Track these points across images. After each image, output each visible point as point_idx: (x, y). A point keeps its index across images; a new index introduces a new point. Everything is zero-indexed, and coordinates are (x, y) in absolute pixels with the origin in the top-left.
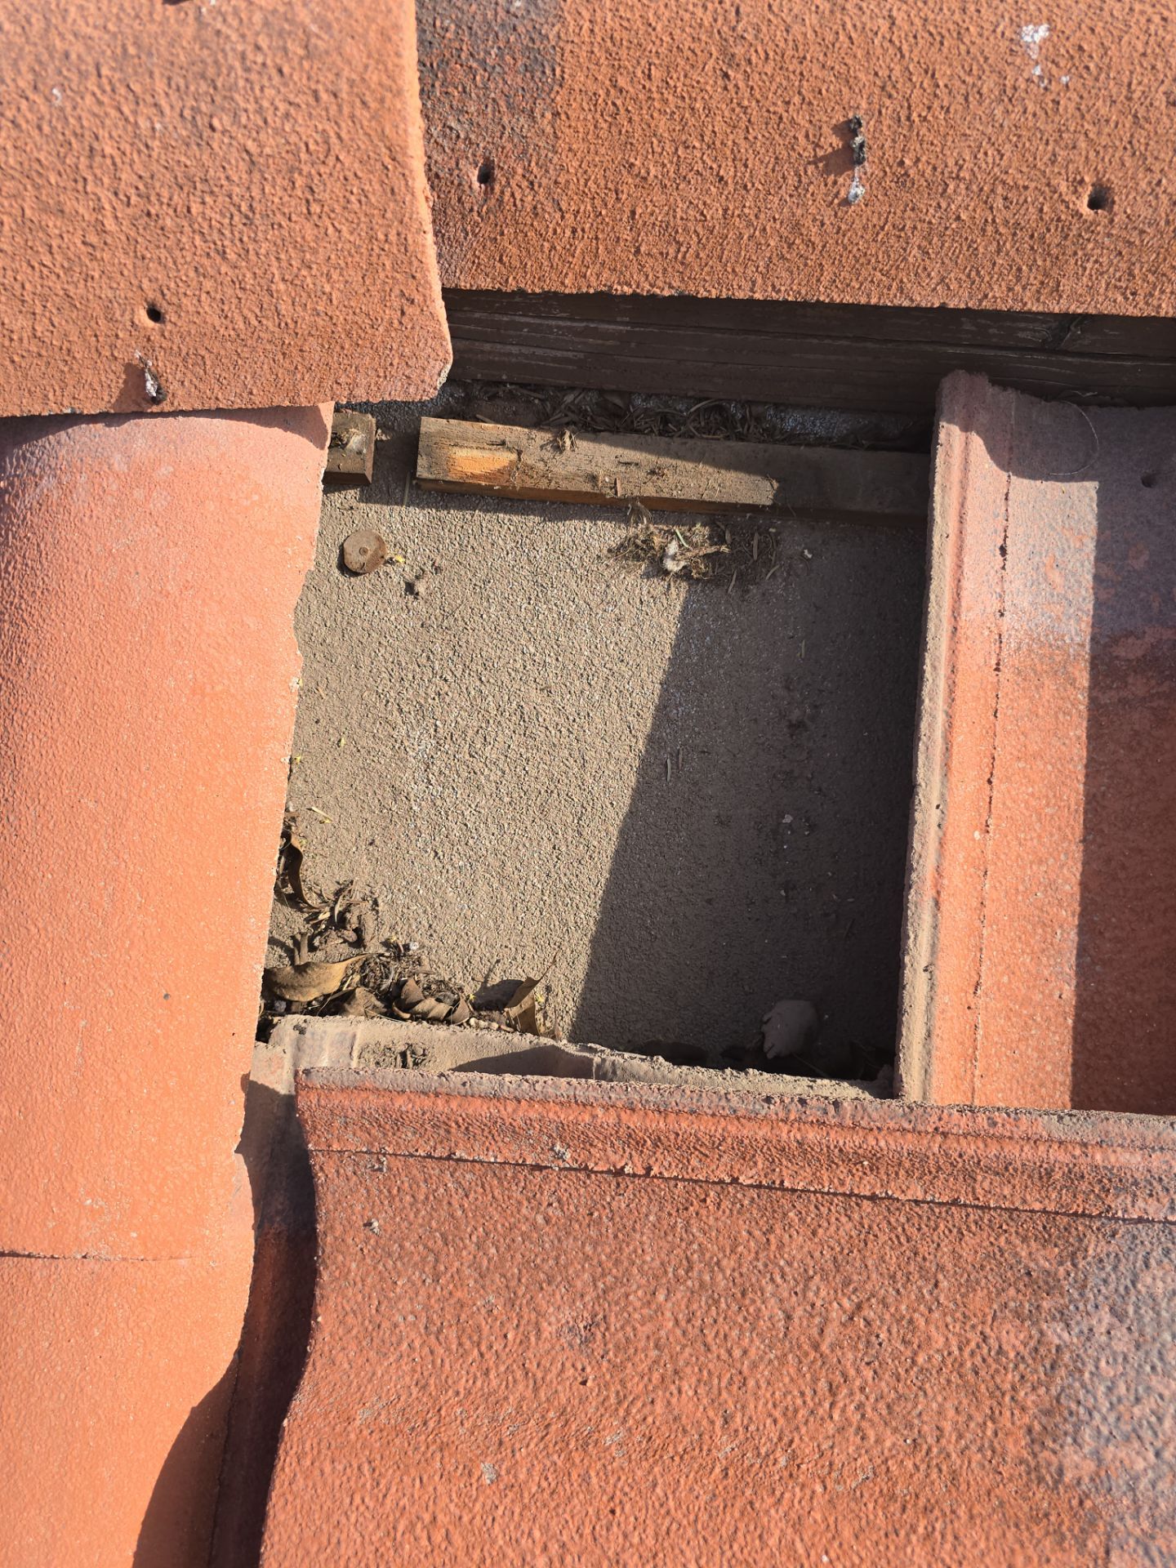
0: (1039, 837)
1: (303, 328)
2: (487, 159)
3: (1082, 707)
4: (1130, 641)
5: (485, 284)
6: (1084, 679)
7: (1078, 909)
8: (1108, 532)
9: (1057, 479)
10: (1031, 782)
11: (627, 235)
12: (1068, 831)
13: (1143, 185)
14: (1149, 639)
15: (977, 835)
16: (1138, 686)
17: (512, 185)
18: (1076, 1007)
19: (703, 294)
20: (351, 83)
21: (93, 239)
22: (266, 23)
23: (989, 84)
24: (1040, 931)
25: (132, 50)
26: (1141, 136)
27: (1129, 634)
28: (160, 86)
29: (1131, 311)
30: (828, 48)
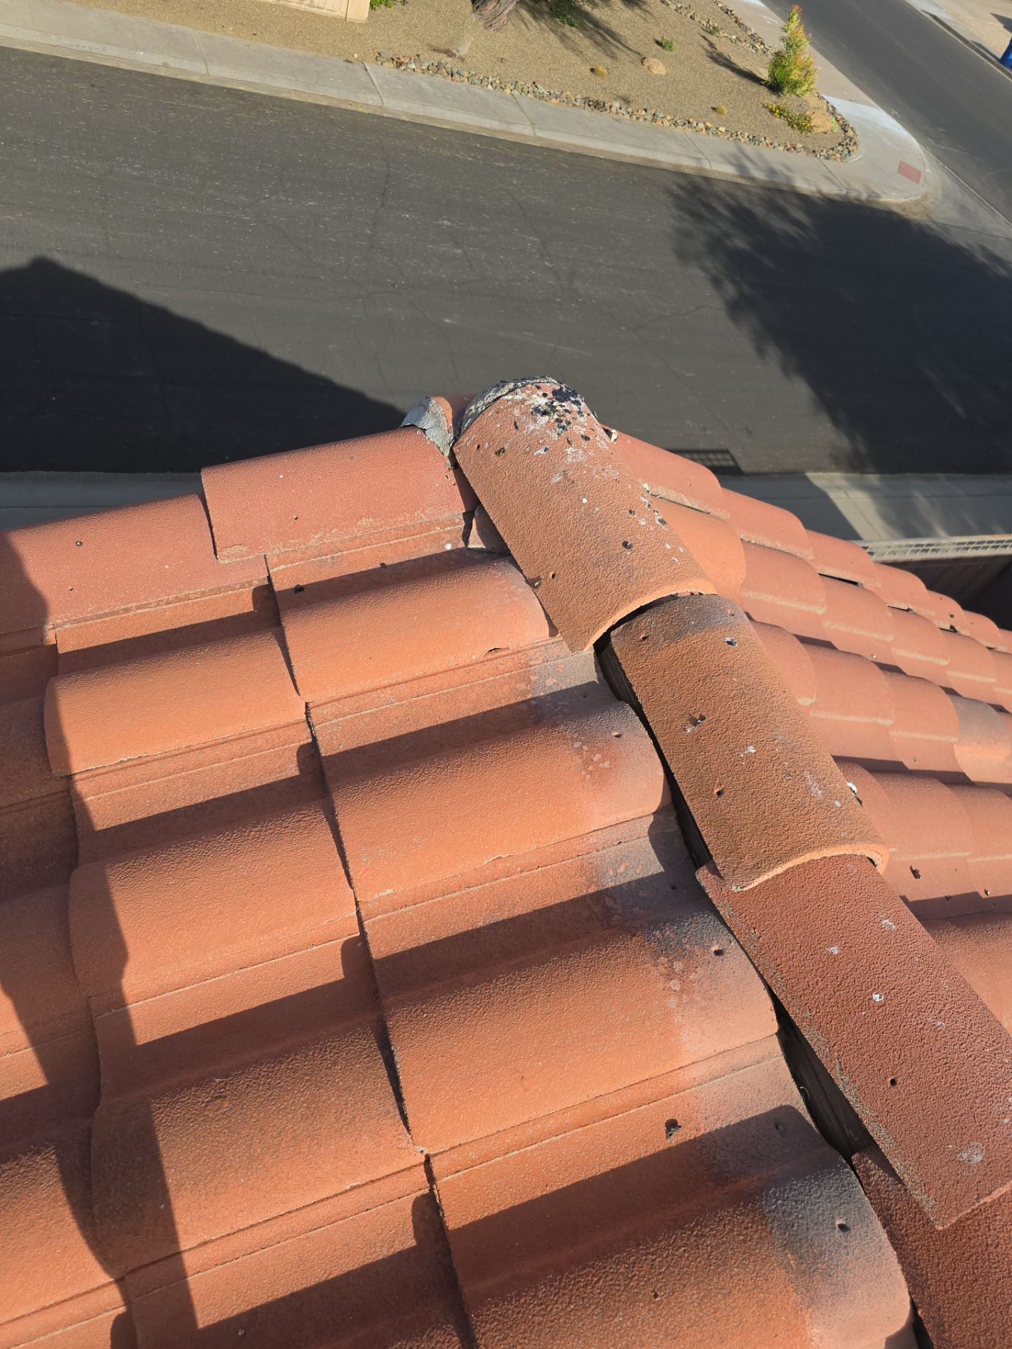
0: (529, 895)
1: (569, 611)
2: (648, 636)
3: (581, 894)
4: (613, 901)
5: (618, 654)
6: (591, 891)
7: (510, 917)
8: (647, 881)
9: (658, 856)
10: (547, 885)
11: (648, 681)
12: (536, 905)
13: (729, 801)
14: (616, 906)
15: (519, 869)
16: (597, 909)
17: (645, 647)
18: (476, 929)
19: (644, 710)
20: (627, 590)
21: (561, 554)
22: (629, 566)
23: (732, 746)
24: (497, 907)
25: (607, 542)
26: (740, 792)
27: (615, 900)
28: (602, 551)
29: (698, 824)
30: (720, 701)
